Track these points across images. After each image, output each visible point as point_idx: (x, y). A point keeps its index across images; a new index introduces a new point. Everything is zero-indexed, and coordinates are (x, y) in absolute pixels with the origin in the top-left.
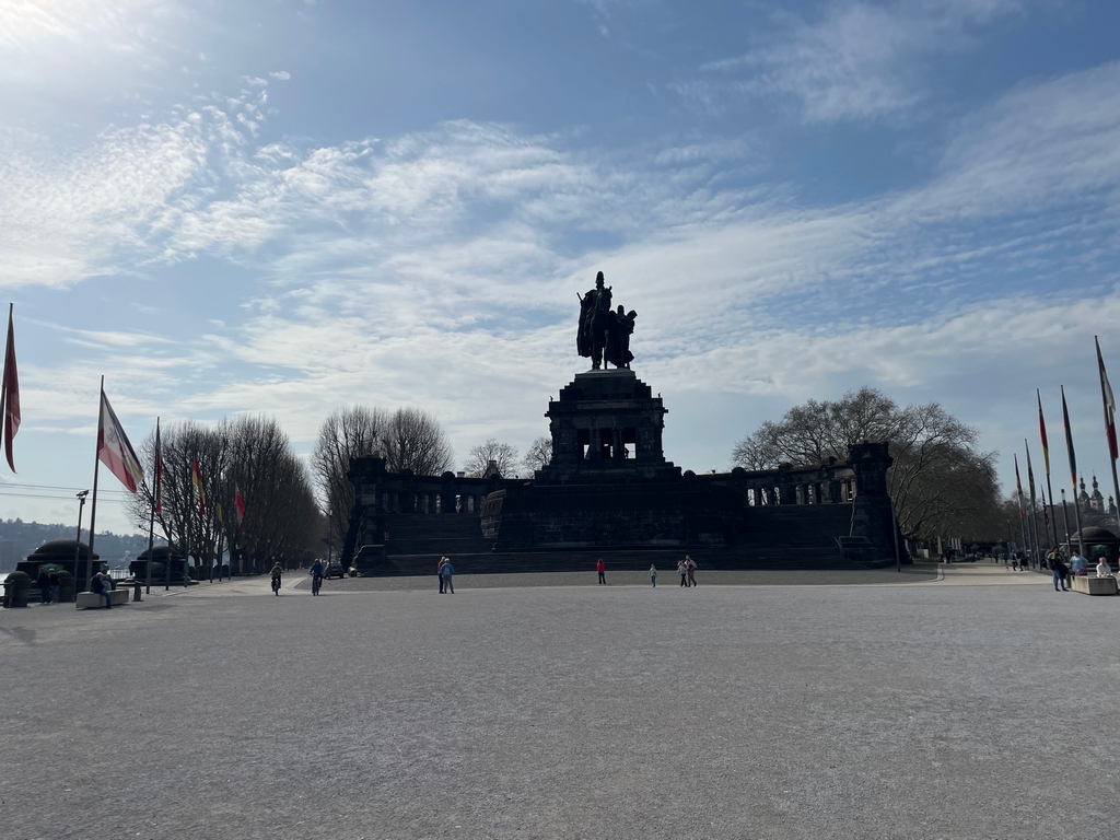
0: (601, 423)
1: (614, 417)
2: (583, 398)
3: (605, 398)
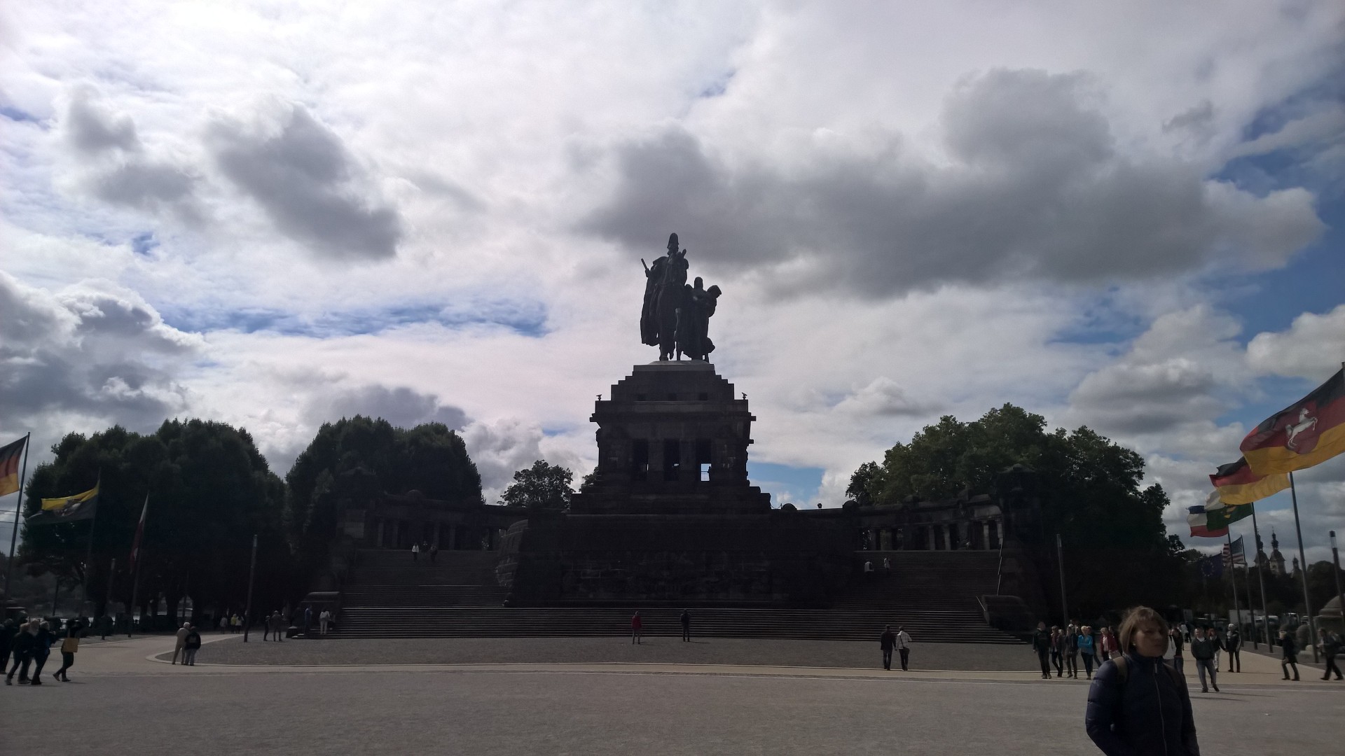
0: (665, 431)
1: (683, 424)
2: (641, 398)
3: (672, 397)
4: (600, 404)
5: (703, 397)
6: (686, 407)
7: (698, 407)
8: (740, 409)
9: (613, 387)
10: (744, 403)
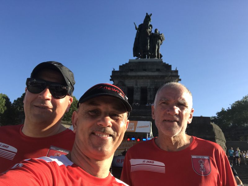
0: (141, 83)
1: (149, 81)
2: (132, 70)
3: (145, 70)
4: (114, 72)
5: (158, 70)
6: (150, 74)
7: (156, 74)
8: (174, 74)
9: (120, 66)
10: (176, 71)
